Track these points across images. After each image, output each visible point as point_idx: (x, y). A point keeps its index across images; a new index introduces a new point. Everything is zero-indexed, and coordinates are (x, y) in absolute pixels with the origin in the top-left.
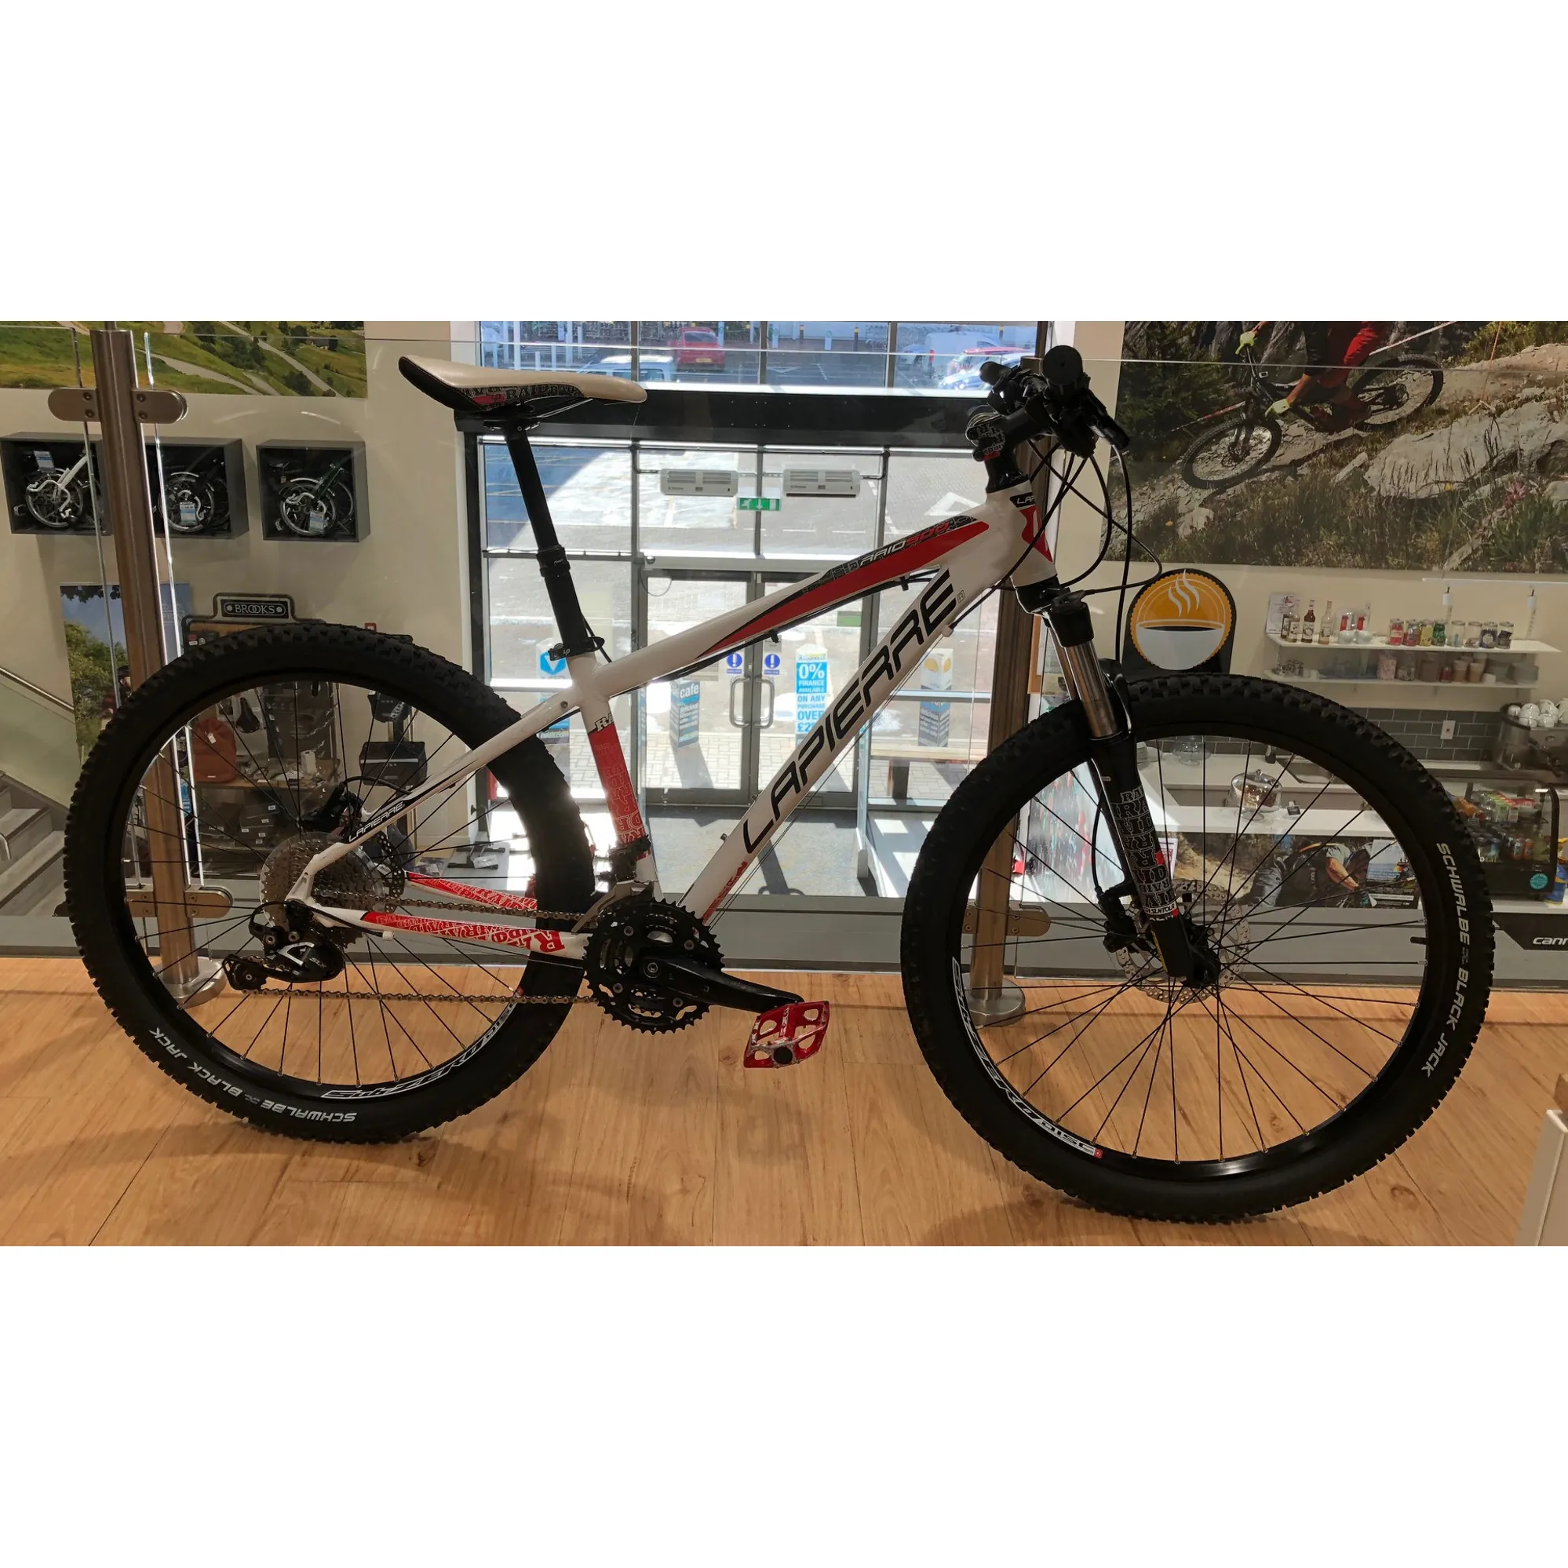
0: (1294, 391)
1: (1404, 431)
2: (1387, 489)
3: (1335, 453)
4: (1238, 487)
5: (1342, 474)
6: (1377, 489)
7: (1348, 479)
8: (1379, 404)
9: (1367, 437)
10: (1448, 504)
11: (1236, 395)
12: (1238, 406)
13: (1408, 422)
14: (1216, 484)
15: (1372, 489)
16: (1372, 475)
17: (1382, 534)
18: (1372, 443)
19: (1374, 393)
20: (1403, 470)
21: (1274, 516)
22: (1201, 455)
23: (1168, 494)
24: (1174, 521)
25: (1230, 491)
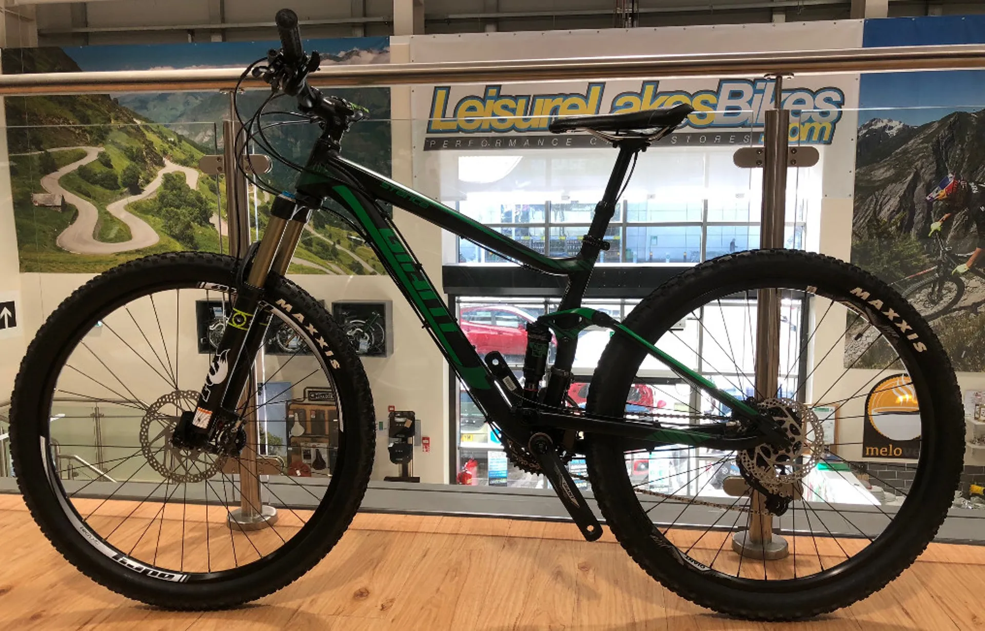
0: (971, 259)
11: (931, 262)
12: (933, 268)
21: (963, 339)
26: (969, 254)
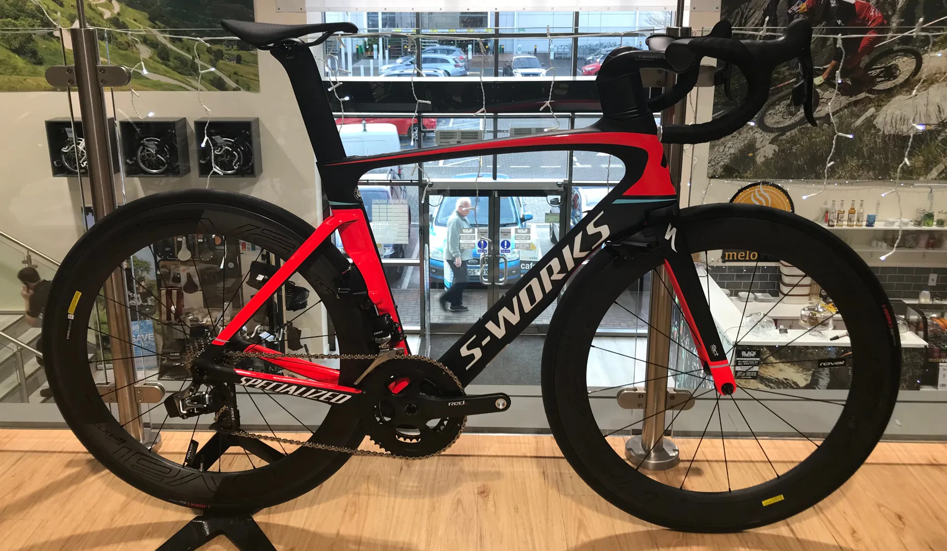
0: (828, 71)
1: (899, 93)
2: (889, 130)
3: (854, 108)
4: (793, 131)
5: (859, 122)
6: (882, 130)
7: (863, 125)
8: (881, 77)
9: (875, 98)
10: (929, 138)
11: (791, 74)
12: (791, 81)
13: (901, 88)
14: (778, 129)
15: (879, 130)
16: (879, 121)
17: (887, 159)
18: (878, 101)
19: (878, 71)
20: (899, 118)
21: (816, 148)
22: (770, 112)
23: (749, 136)
24: (754, 153)
25: (788, 134)
26: (825, 67)
